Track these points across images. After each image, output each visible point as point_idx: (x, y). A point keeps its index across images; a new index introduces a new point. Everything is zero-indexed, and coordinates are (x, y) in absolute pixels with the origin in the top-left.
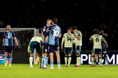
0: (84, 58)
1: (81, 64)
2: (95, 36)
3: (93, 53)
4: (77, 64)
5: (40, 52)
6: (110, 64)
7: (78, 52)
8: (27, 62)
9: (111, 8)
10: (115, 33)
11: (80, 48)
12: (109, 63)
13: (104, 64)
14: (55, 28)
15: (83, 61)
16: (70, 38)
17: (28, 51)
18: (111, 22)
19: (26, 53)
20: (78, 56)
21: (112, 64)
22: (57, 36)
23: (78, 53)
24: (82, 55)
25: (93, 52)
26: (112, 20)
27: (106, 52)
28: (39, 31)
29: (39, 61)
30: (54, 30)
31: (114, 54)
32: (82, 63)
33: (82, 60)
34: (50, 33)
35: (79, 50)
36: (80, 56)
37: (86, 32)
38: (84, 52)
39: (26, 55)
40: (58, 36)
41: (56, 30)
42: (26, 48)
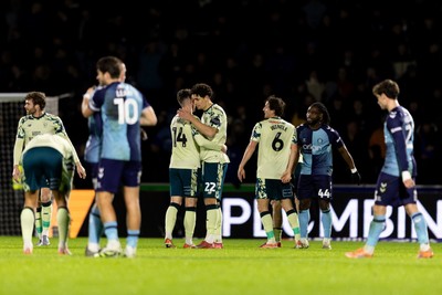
0: (236, 211)
1: (223, 237)
2: (273, 128)
3: (263, 195)
4: (209, 239)
5: (61, 188)
6: (338, 239)
7: (212, 190)
8: (10, 227)
9: (343, 14)
10: (359, 112)
11: (221, 173)
12: (335, 234)
13: (316, 239)
14: (118, 94)
15: (234, 227)
16: (180, 134)
17: (16, 186)
18: (342, 70)
19: (6, 191)
20: (213, 207)
21: (345, 239)
22: (133, 121)
23: (213, 195)
24: (228, 203)
25: (259, 189)
26: (347, 63)
27: (327, 194)
28: (57, 103)
29: (57, 224)
30: (116, 101)
31: (354, 198)
32: (227, 233)
33: (229, 220)
34: (104, 117)
35: (216, 182)
36: (221, 206)
37: (241, 110)
38: (233, 190)
39: (8, 200)
40: (137, 123)
41: (125, 98)
42: (7, 172)
